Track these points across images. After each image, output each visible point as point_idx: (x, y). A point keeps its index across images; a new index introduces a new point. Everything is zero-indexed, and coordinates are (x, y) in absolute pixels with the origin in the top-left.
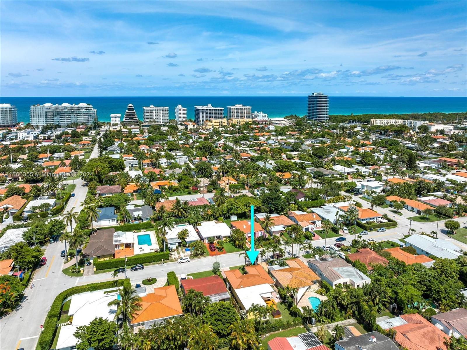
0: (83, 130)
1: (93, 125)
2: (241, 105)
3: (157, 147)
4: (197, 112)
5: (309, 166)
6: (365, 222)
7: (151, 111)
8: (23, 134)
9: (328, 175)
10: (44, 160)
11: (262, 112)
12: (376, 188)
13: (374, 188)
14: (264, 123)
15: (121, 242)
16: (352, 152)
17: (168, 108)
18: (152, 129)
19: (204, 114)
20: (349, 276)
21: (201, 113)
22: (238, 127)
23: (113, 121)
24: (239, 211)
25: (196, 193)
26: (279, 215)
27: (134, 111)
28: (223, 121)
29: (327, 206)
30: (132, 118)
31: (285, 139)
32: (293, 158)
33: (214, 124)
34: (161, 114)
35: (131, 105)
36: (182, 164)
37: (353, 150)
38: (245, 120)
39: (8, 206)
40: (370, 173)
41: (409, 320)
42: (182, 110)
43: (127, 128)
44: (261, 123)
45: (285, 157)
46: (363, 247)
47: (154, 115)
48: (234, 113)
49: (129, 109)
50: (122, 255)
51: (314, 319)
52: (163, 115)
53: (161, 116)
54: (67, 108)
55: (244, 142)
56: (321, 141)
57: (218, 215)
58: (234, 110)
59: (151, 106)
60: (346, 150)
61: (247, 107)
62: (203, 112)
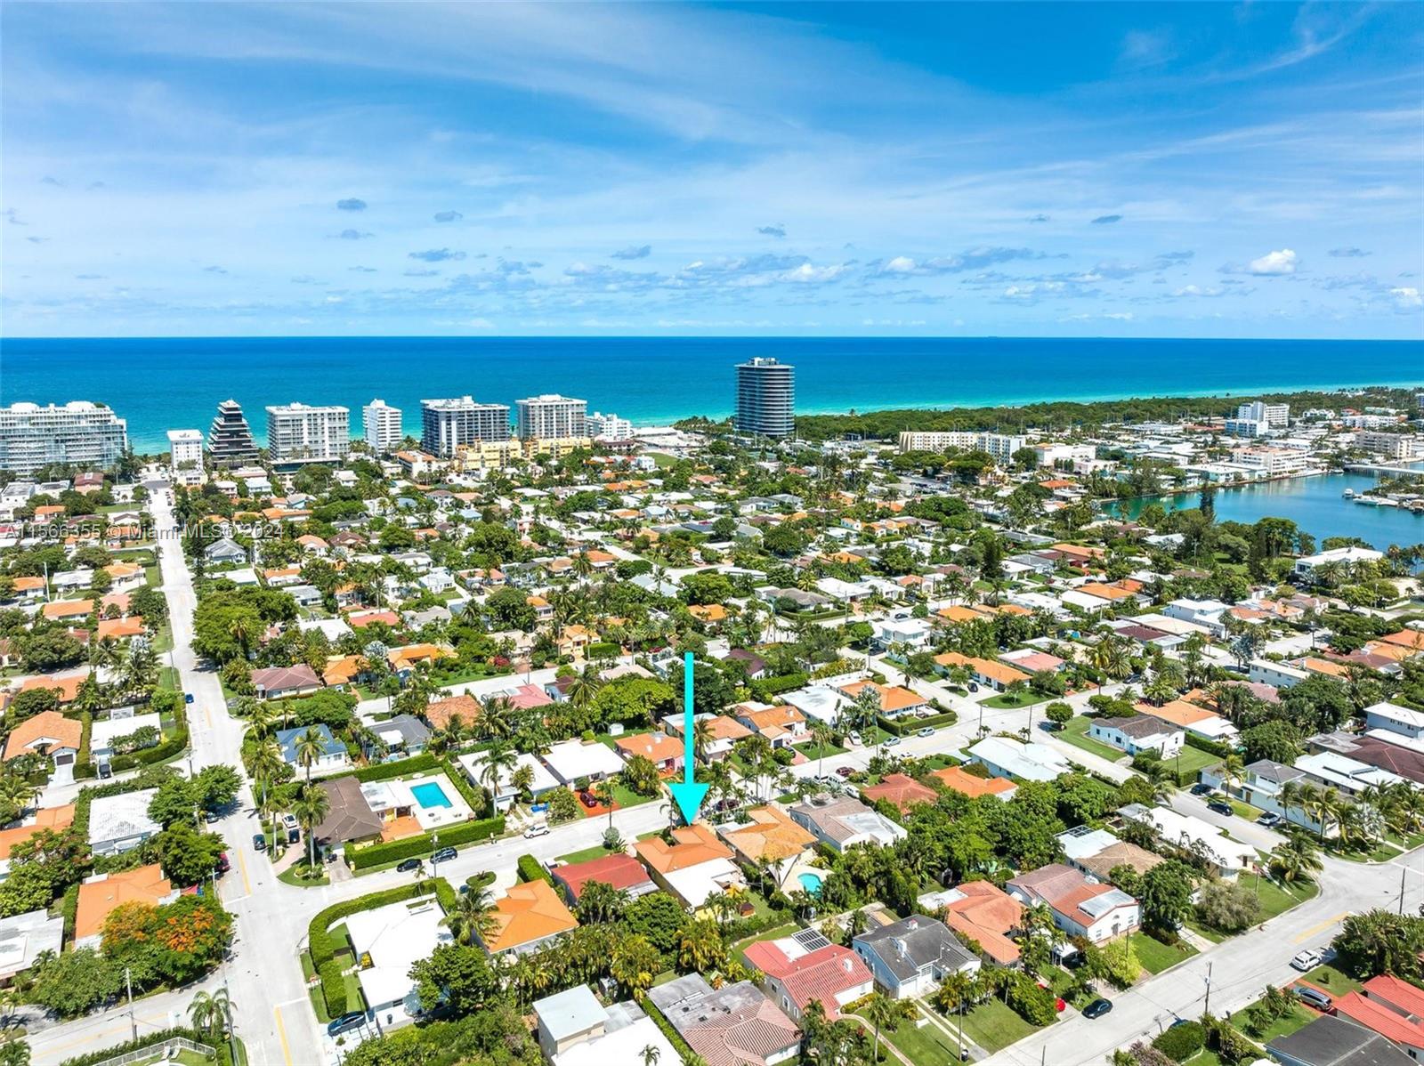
0: (97, 488)
1: (119, 467)
2: (557, 397)
3: (350, 541)
4: (431, 421)
5: (761, 583)
6: (894, 716)
7: (296, 422)
9: (808, 606)
10: (31, 595)
11: (615, 416)
12: (915, 636)
14: (625, 448)
15: (389, 805)
16: (859, 535)
17: (346, 410)
18: (308, 479)
19: (454, 424)
20: (868, 828)
21: (443, 424)
22: (554, 462)
23: (180, 455)
24: (628, 714)
25: (506, 672)
26: (714, 717)
27: (244, 421)
28: (510, 445)
29: (817, 686)
30: (239, 444)
31: (690, 502)
33: (487, 456)
34: (326, 430)
35: (231, 403)
37: (860, 529)
38: (574, 441)
40: (900, 594)
41: (970, 893)
42: (387, 415)
43: (231, 478)
44: (615, 449)
45: (699, 557)
46: (892, 772)
47: (305, 431)
48: (537, 420)
49: (228, 418)
50: (396, 833)
51: (813, 910)
52: (333, 431)
53: (327, 434)
54: (30, 419)
55: (585, 515)
56: (782, 503)
57: (581, 726)
58: (537, 412)
59: (294, 406)
60: (845, 531)
61: (576, 401)
62: (449, 419)
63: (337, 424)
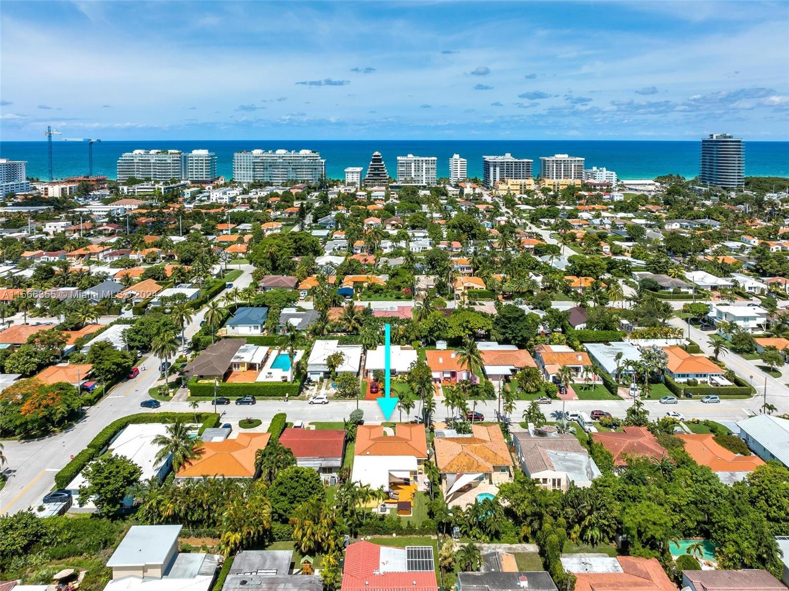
0: (300, 191)
1: (319, 183)
2: (566, 156)
3: (393, 222)
4: (487, 165)
5: (637, 269)
6: (685, 380)
7: (408, 164)
8: (218, 194)
9: (668, 288)
10: (225, 232)
11: (605, 169)
12: (746, 319)
13: (740, 318)
14: (605, 188)
15: (243, 360)
16: (754, 248)
17: (435, 158)
18: (402, 193)
19: (498, 169)
20: (568, 469)
21: (492, 169)
22: (552, 193)
23: (349, 178)
24: (451, 334)
25: (410, 298)
26: (517, 349)
27: (383, 163)
28: (527, 182)
30: (378, 175)
31: (630, 219)
32: (621, 252)
33: (511, 187)
34: (424, 169)
35: (377, 153)
36: (417, 250)
37: (756, 244)
38: (570, 181)
39: (133, 292)
40: (763, 290)
41: (627, 569)
42: (459, 162)
43: (365, 190)
44: (598, 188)
45: (608, 250)
46: (635, 424)
47: (413, 169)
48: (551, 169)
49: (374, 160)
50: (240, 378)
51: (457, 529)
52: (427, 170)
53: (424, 172)
54: (283, 157)
55: (545, 220)
56: (702, 225)
57: (412, 337)
58: (551, 164)
59: (409, 156)
60: (740, 244)
61: (578, 159)
62: (495, 166)
63: (430, 166)
